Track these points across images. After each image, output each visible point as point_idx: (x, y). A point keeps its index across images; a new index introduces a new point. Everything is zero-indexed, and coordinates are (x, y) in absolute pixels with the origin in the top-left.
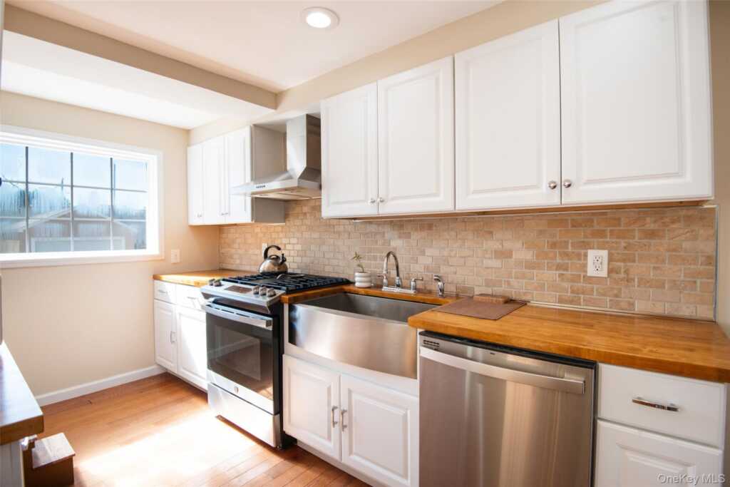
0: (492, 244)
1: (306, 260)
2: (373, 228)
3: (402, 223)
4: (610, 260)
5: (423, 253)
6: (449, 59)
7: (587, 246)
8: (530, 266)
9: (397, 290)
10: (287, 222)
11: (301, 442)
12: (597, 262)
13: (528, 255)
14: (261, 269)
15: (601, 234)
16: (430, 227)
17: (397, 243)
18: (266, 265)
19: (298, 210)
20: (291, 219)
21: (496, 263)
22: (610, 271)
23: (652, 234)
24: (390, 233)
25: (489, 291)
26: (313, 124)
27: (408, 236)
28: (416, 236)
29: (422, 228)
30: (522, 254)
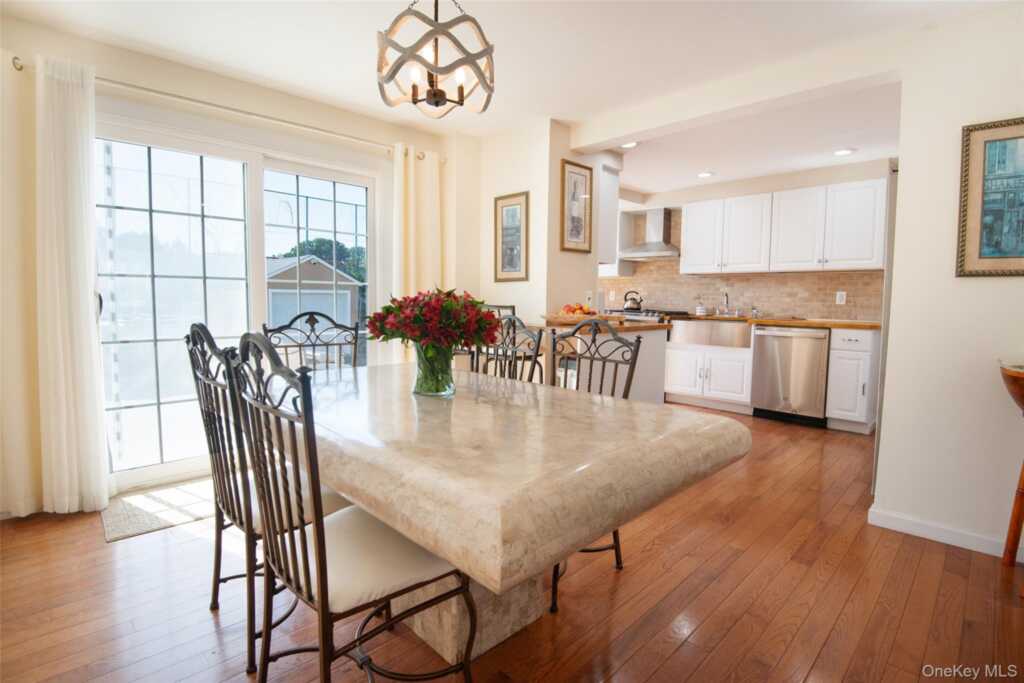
0: (787, 289)
1: (653, 302)
2: (707, 280)
3: (728, 278)
4: (848, 296)
5: (742, 295)
6: (769, 195)
7: (837, 290)
8: (807, 300)
9: (727, 316)
10: (635, 277)
11: (673, 394)
12: (841, 298)
13: (806, 295)
14: (626, 306)
15: (843, 284)
16: (748, 280)
17: (725, 289)
18: (628, 304)
19: (644, 268)
20: (638, 274)
21: (788, 300)
22: (847, 302)
23: (867, 284)
24: (719, 284)
25: (782, 314)
26: (669, 214)
27: (732, 285)
28: (738, 286)
29: (742, 281)
30: (803, 294)
